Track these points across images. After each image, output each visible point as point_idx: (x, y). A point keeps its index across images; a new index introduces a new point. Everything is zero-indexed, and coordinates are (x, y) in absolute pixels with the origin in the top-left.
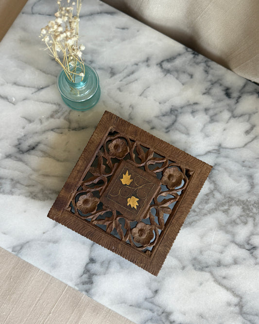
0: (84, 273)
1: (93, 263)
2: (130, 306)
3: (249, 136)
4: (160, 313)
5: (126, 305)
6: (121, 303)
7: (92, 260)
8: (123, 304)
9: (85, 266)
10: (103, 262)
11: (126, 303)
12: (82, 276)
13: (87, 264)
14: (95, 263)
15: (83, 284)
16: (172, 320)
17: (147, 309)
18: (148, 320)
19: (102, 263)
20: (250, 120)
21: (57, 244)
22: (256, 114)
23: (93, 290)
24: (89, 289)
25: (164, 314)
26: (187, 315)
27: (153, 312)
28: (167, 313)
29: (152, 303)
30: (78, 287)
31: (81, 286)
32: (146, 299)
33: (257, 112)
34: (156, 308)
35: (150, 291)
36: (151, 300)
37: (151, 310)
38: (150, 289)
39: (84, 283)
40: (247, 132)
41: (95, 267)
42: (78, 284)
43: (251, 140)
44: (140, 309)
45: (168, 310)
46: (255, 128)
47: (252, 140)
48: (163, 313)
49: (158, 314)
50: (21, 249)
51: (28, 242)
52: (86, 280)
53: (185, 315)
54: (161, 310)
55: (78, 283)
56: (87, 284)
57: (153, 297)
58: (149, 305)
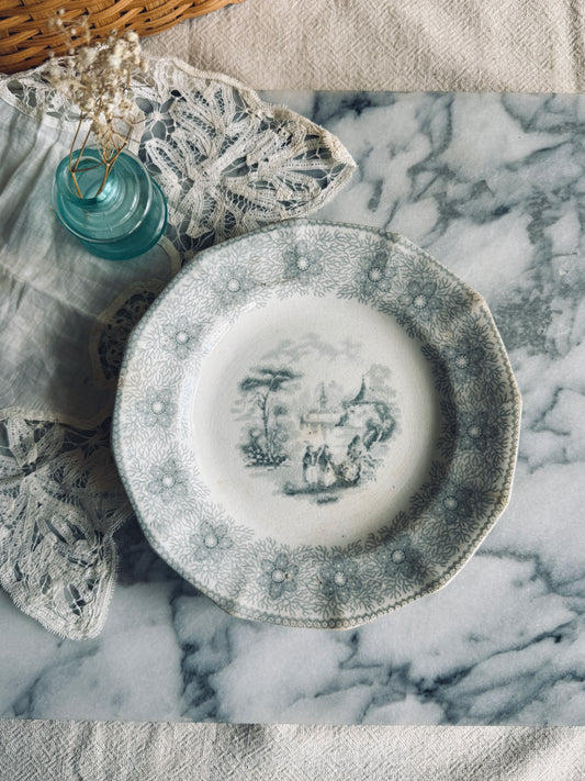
0: (186, 681)
1: (193, 652)
2: (317, 696)
3: (379, 210)
4: (385, 679)
5: (306, 700)
6: (295, 701)
7: (189, 648)
8: (301, 701)
9: (179, 667)
10: (213, 639)
11: (304, 696)
12: (185, 690)
13: (183, 661)
14: (198, 649)
15: (197, 705)
16: (418, 679)
17: (353, 685)
18: (368, 707)
19: (213, 643)
20: (366, 175)
21: (99, 654)
22: (372, 154)
23: (223, 707)
24: (215, 708)
25: (395, 676)
26: (442, 652)
27: (371, 684)
28: (398, 670)
29: (358, 666)
30: (188, 717)
31: (194, 712)
32: (341, 665)
33: (372, 149)
34: (371, 674)
35: (342, 645)
36: (352, 661)
37: (364, 682)
38: (338, 640)
39: (197, 702)
40: (373, 204)
41: (202, 659)
42: (186, 711)
43: (388, 217)
44: (340, 693)
45: (398, 662)
46: (384, 187)
47: (392, 216)
48: (390, 675)
49: (381, 683)
50: (31, 701)
51: (37, 680)
52: (198, 693)
53: (437, 654)
54: (384, 672)
55: (185, 707)
56: (204, 700)
57: (354, 654)
58: (354, 674)
